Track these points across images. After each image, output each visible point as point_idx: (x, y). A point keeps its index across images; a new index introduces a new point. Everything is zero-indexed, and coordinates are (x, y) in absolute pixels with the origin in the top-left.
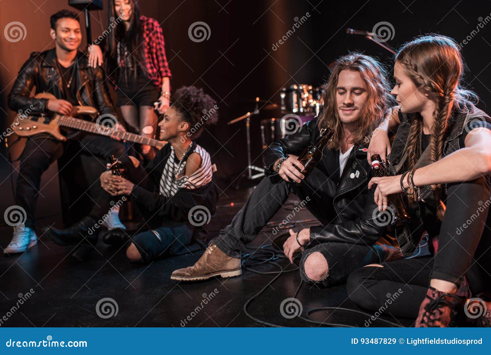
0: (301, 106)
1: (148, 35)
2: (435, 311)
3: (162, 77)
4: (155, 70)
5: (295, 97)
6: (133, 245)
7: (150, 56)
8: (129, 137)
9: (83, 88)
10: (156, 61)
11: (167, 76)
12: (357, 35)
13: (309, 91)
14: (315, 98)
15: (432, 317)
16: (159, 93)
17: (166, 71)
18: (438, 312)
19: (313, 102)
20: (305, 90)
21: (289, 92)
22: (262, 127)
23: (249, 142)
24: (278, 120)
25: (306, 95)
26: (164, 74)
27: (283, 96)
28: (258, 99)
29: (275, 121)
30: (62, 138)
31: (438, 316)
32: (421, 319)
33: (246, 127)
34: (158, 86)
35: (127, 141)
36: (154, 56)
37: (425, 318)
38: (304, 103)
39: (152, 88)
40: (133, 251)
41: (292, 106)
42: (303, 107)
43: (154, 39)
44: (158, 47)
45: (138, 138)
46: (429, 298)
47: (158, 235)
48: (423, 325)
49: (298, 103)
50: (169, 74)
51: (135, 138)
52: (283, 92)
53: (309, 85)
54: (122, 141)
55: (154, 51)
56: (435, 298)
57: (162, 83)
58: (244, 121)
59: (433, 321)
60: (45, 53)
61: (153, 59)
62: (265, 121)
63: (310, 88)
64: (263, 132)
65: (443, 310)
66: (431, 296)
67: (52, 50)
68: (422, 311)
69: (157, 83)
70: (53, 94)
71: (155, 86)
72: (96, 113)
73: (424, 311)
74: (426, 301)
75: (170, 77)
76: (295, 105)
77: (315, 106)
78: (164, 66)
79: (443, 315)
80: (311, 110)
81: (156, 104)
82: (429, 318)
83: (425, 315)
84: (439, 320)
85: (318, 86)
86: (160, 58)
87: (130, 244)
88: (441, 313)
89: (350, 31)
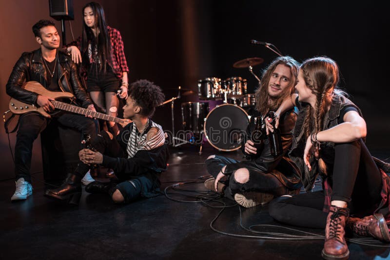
0: (213, 93)
1: (113, 41)
2: (337, 219)
3: (123, 72)
4: (118, 67)
5: (208, 86)
6: (118, 191)
7: (114, 56)
8: (99, 115)
9: (63, 77)
10: (119, 60)
11: (126, 71)
12: (259, 44)
13: (219, 82)
14: (223, 88)
15: (335, 223)
16: (121, 83)
17: (125, 68)
18: (339, 220)
19: (222, 91)
20: (216, 82)
21: (204, 83)
22: (182, 108)
23: (173, 119)
24: (194, 103)
25: (217, 85)
26: (124, 70)
27: (200, 85)
28: (180, 88)
29: (192, 104)
30: (47, 115)
31: (339, 222)
32: (329, 224)
33: (171, 108)
34: (119, 78)
35: (97, 118)
36: (118, 56)
37: (332, 224)
38: (215, 91)
39: (116, 79)
40: (118, 195)
41: (207, 94)
42: (214, 94)
43: (117, 44)
44: (120, 50)
45: (105, 116)
46: (332, 211)
47: (133, 184)
48: (331, 227)
49: (211, 91)
50: (128, 70)
51: (104, 117)
52: (200, 83)
53: (218, 78)
54: (93, 118)
55: (117, 52)
56: (336, 211)
57: (122, 76)
58: (170, 103)
59: (336, 225)
60: (34, 52)
61: (116, 58)
62: (184, 104)
63: (220, 80)
64: (183, 111)
65: (341, 218)
66: (333, 210)
67: (39, 50)
68: (329, 220)
69: (120, 76)
70: (39, 82)
71: (118, 78)
72: (73, 97)
73: (330, 220)
74: (331, 214)
75: (127, 72)
76: (209, 93)
77: (224, 93)
78: (124, 64)
79: (341, 221)
80: (220, 96)
81: (119, 91)
82: (333, 223)
83: (331, 222)
84: (340, 224)
85: (225, 79)
86: (121, 58)
87: (115, 190)
88: (340, 220)
89: (254, 42)
